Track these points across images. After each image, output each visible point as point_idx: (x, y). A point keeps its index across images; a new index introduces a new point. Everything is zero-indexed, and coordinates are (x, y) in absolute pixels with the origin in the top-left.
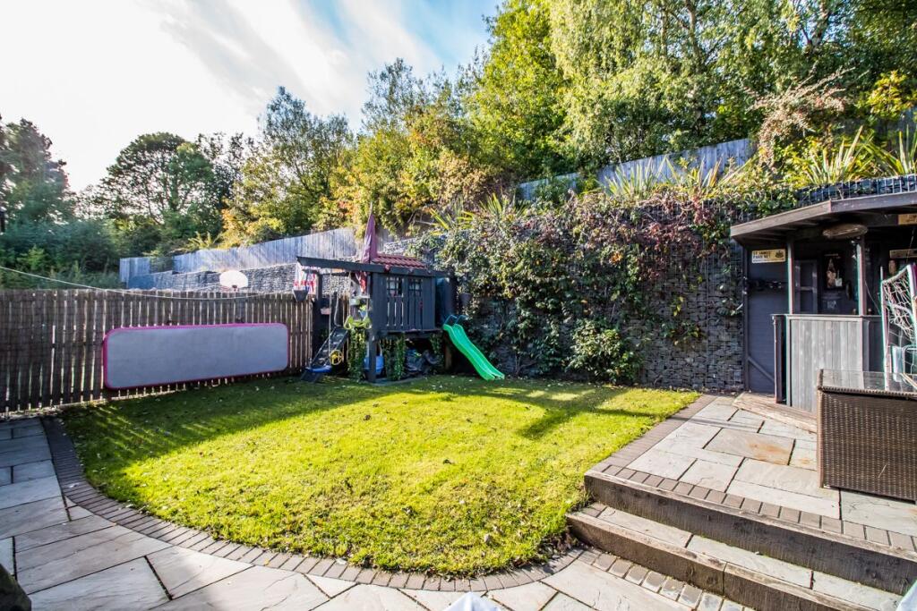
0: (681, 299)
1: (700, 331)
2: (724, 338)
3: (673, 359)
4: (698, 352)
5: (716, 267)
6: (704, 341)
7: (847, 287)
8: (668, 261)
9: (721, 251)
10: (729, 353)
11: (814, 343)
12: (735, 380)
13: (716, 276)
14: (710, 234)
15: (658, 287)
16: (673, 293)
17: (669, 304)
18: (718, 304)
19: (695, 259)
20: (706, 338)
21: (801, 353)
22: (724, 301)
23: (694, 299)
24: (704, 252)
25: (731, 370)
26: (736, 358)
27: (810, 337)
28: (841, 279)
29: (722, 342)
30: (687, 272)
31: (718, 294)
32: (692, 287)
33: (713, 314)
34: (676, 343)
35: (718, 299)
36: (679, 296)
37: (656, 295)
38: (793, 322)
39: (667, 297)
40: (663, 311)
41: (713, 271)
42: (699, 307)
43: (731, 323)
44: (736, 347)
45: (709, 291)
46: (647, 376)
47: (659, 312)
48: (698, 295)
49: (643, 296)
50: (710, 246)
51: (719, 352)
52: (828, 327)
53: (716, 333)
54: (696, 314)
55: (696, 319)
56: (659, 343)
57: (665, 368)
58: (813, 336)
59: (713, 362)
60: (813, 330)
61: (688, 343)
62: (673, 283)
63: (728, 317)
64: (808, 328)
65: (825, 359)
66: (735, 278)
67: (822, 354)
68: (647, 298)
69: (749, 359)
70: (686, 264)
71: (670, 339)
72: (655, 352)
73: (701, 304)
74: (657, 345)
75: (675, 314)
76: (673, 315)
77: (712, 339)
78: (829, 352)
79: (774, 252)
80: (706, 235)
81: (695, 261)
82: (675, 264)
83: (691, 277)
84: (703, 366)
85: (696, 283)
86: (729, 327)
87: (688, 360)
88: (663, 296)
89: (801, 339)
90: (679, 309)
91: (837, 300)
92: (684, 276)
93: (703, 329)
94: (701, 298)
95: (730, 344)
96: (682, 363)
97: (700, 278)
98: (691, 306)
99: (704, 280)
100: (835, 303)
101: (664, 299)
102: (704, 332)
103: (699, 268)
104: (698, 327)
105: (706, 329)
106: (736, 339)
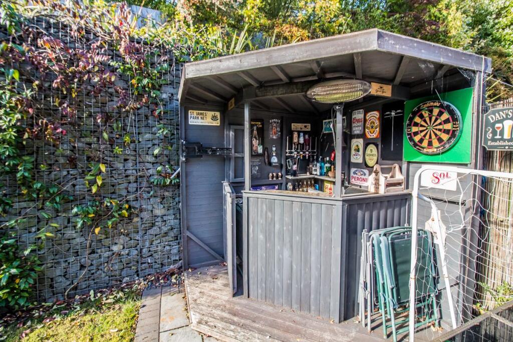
0: (103, 168)
1: (130, 207)
2: (159, 211)
3: (93, 252)
4: (127, 235)
5: (147, 126)
6: (136, 220)
7: (266, 153)
8: (81, 110)
9: (153, 107)
10: (165, 229)
11: (277, 226)
12: (173, 258)
13: (148, 136)
14: (140, 81)
15: (64, 149)
16: (89, 158)
17: (83, 174)
18: (151, 172)
19: (119, 113)
20: (137, 216)
21: (261, 237)
22: (159, 168)
23: (120, 166)
24: (132, 104)
25: (168, 248)
26: (172, 234)
27: (273, 220)
28: (261, 147)
29: (158, 217)
30: (109, 130)
31: (150, 159)
32: (118, 150)
33: (145, 184)
34: (97, 230)
35: (149, 166)
36: (99, 161)
37: (62, 160)
38: (251, 199)
39: (80, 165)
40: (74, 185)
41: (143, 130)
42: (127, 176)
43: (166, 194)
44: (172, 221)
45: (140, 155)
46: (52, 286)
47: (68, 187)
48: (126, 160)
49: (36, 165)
50: (140, 96)
51: (152, 231)
52: (296, 208)
53: (150, 208)
54: (125, 185)
55: (124, 193)
56: (70, 233)
57: (82, 267)
58: (277, 219)
59: (147, 244)
60: (278, 211)
61: (115, 226)
62: (90, 144)
63: (164, 187)
64: (271, 209)
65: (291, 246)
66: (167, 140)
67: (287, 239)
68: (43, 167)
69: (188, 234)
70: (107, 118)
71: (87, 229)
72: (62, 249)
73: (129, 172)
74: (66, 236)
75: (94, 189)
76: (90, 190)
77: (145, 215)
78: (297, 238)
79: (210, 114)
80: (134, 81)
81: (120, 115)
82: (90, 116)
83: (115, 136)
84: (135, 252)
85: (123, 145)
86: (163, 198)
87: (115, 248)
88: (73, 162)
89: (262, 221)
90: (99, 182)
91: (259, 166)
92: (105, 136)
93: (133, 204)
94: (130, 164)
95: (165, 218)
96: (107, 254)
97: (127, 139)
98: (116, 176)
99: (133, 142)
100: (257, 168)
101: (75, 167)
102: (134, 208)
103: (126, 125)
104: (127, 202)
105: (136, 204)
106: (171, 212)
